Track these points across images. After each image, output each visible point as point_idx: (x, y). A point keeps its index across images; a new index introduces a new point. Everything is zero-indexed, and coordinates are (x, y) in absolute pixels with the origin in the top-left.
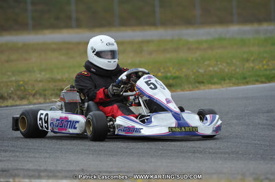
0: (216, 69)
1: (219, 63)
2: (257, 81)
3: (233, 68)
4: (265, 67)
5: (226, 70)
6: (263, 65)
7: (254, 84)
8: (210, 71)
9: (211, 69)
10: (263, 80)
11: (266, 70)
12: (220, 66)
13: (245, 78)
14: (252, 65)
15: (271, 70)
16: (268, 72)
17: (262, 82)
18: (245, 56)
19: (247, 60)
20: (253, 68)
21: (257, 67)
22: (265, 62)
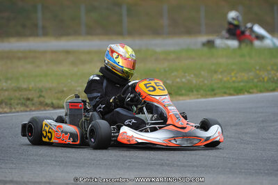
0: (184, 80)
1: (187, 74)
2: (225, 93)
3: (201, 79)
4: (234, 79)
5: (194, 82)
6: (231, 77)
7: (222, 96)
8: (177, 82)
9: (178, 80)
10: (232, 92)
11: (234, 82)
12: (188, 78)
13: (213, 90)
14: (220, 77)
15: (239, 82)
16: (236, 85)
17: (231, 95)
18: (213, 67)
19: (216, 72)
20: (221, 80)
21: (225, 79)
22: (233, 74)
